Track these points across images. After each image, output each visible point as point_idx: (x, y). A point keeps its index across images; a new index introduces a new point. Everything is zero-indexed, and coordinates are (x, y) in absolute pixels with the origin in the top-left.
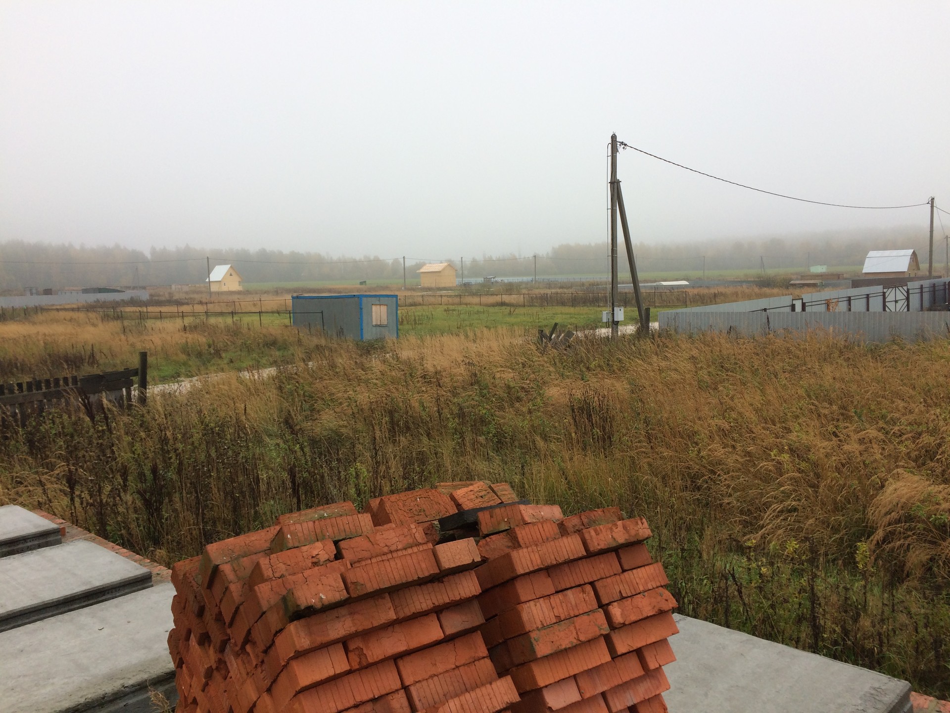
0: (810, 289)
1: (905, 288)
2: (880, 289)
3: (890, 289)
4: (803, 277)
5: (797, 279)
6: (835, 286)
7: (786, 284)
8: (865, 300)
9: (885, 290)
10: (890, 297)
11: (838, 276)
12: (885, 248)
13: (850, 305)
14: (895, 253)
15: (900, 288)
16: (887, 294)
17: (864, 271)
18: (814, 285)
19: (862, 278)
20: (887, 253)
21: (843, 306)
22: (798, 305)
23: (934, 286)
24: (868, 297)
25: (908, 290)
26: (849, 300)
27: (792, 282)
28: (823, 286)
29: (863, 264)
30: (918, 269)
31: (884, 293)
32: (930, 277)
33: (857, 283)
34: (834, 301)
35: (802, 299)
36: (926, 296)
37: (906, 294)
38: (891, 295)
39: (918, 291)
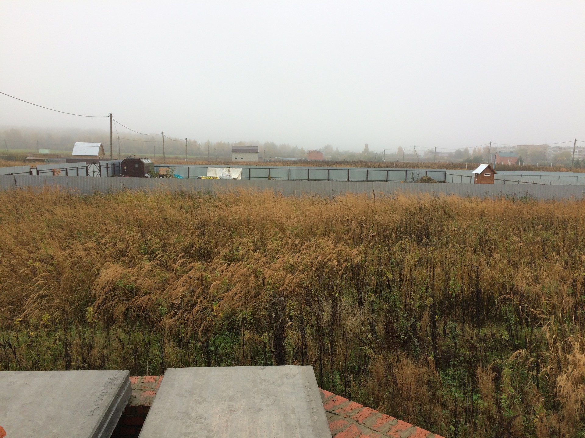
0: (39, 163)
1: (98, 164)
2: (84, 164)
3: (90, 165)
4: (35, 155)
5: (31, 157)
6: (56, 162)
7: (24, 159)
8: (76, 171)
9: (87, 165)
10: (90, 170)
11: (58, 156)
12: (84, 141)
13: (67, 172)
14: (91, 144)
15: (96, 164)
16: (88, 168)
17: (74, 154)
18: (43, 161)
19: (72, 158)
20: (86, 144)
21: (63, 173)
22: (34, 172)
23: (114, 164)
24: (77, 169)
25: (100, 165)
26: (66, 170)
27: (28, 158)
28: (49, 162)
29: (72, 150)
30: (104, 155)
31: (87, 167)
32: (111, 159)
33: (69, 161)
34: (57, 170)
35: (37, 168)
36: (110, 169)
37: (99, 168)
38: (91, 168)
39: (106, 166)
